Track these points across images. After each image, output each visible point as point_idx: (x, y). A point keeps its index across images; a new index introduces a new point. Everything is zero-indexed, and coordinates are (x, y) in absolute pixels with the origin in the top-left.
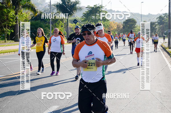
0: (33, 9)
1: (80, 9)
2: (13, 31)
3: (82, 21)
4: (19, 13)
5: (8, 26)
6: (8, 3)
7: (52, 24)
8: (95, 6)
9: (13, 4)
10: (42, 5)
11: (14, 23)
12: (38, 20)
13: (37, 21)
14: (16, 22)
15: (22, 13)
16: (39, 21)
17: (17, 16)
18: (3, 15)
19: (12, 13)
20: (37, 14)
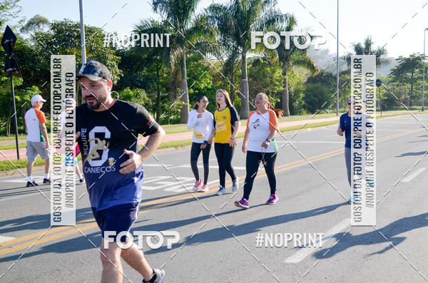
0: (310, 65)
1: (387, 62)
2: (279, 101)
3: (389, 82)
4: (288, 73)
5: (273, 93)
6: (272, 58)
7: (340, 88)
8: (411, 56)
9: (281, 59)
10: (323, 59)
11: (282, 88)
12: (317, 82)
13: (316, 85)
14: (284, 87)
15: (293, 73)
16: (320, 83)
17: (286, 77)
19: (278, 73)
20: (316, 74)
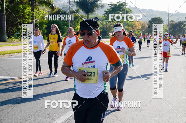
0: (50, 5)
1: (102, 6)
3: (104, 19)
8: (118, 3)
10: (60, 1)
15: (38, 10)
17: (34, 13)
18: (19, 12)
19: (28, 9)
